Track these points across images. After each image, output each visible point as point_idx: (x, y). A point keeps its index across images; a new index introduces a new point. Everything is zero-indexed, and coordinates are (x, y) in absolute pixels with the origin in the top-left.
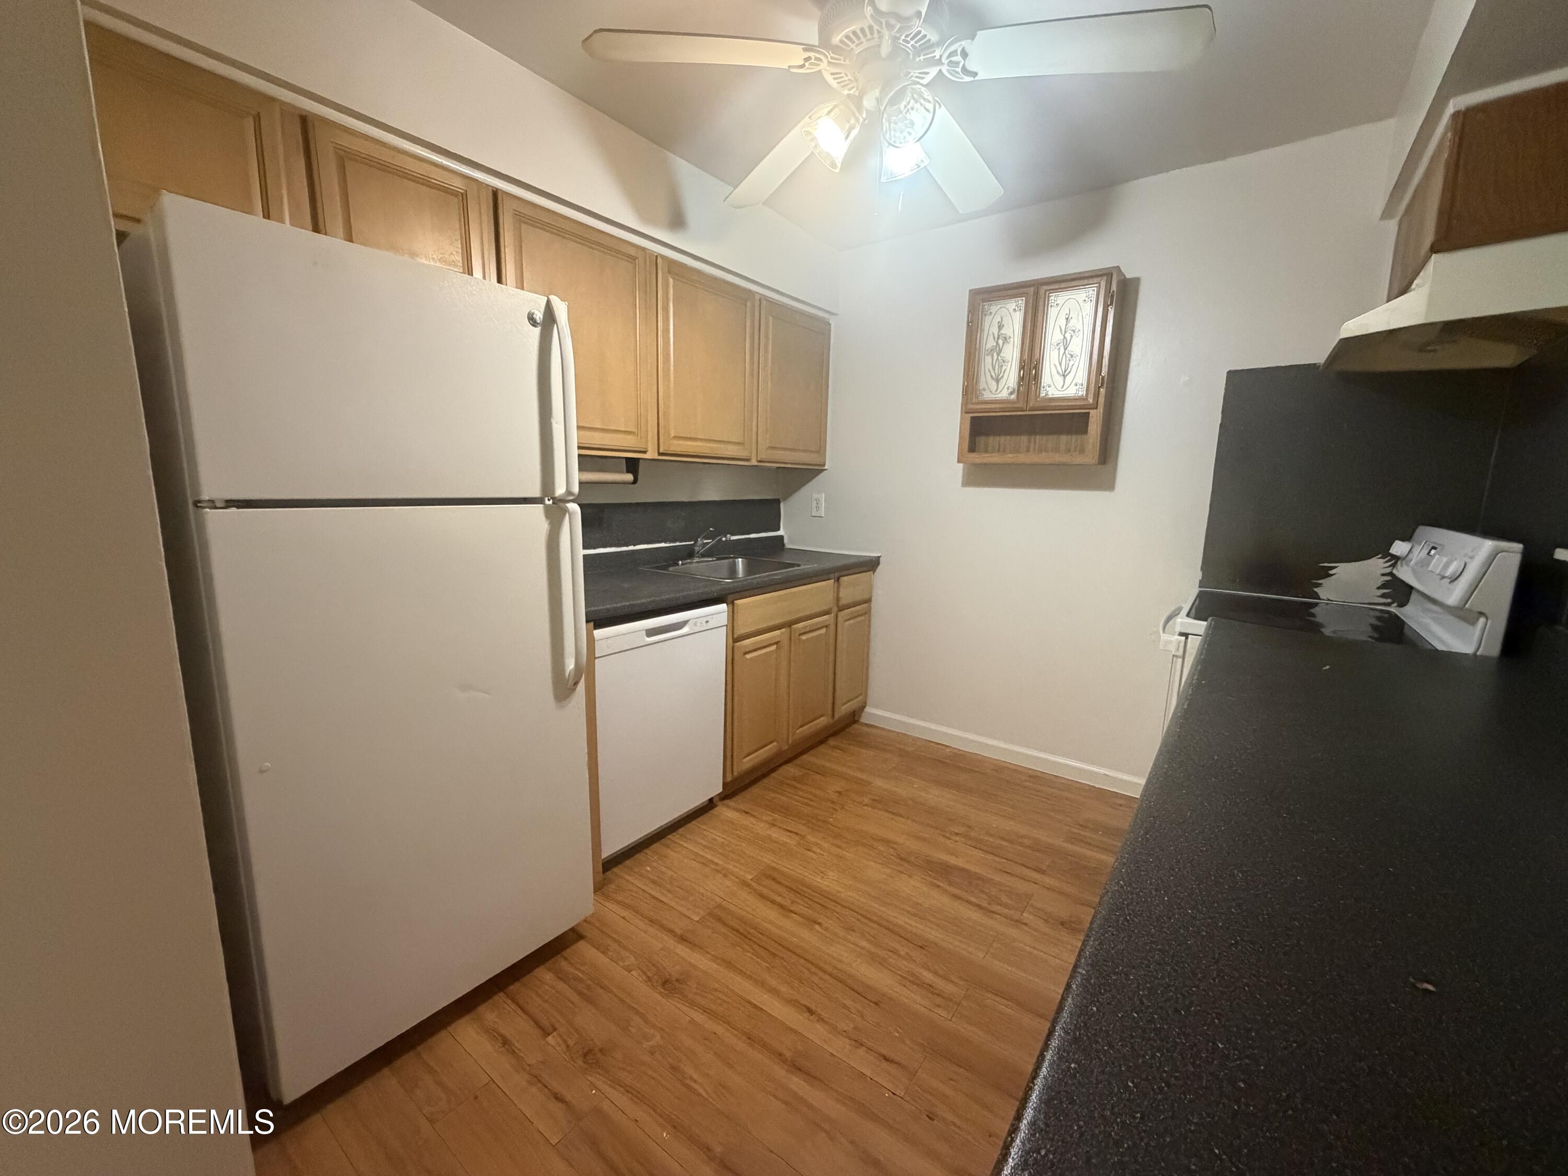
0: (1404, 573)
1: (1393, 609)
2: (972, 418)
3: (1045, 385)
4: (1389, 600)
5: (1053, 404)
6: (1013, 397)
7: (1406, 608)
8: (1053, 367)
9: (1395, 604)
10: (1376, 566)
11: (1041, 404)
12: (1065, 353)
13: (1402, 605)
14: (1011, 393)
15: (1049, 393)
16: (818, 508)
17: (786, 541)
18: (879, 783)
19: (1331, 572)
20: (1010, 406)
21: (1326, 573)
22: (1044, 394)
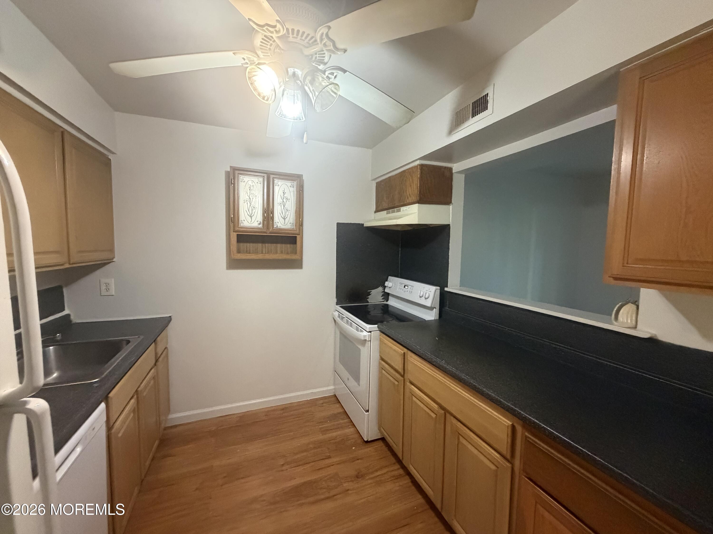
0: (387, 290)
1: (385, 303)
2: (237, 235)
3: (276, 222)
4: (384, 300)
5: (281, 231)
6: (261, 226)
7: (388, 301)
8: (279, 214)
9: (385, 301)
10: (380, 289)
11: (275, 231)
12: (284, 208)
13: (387, 301)
14: (259, 224)
15: (278, 226)
16: (107, 290)
17: (72, 317)
18: (216, 463)
19: (371, 293)
20: (260, 230)
21: (369, 294)
22: (276, 226)
